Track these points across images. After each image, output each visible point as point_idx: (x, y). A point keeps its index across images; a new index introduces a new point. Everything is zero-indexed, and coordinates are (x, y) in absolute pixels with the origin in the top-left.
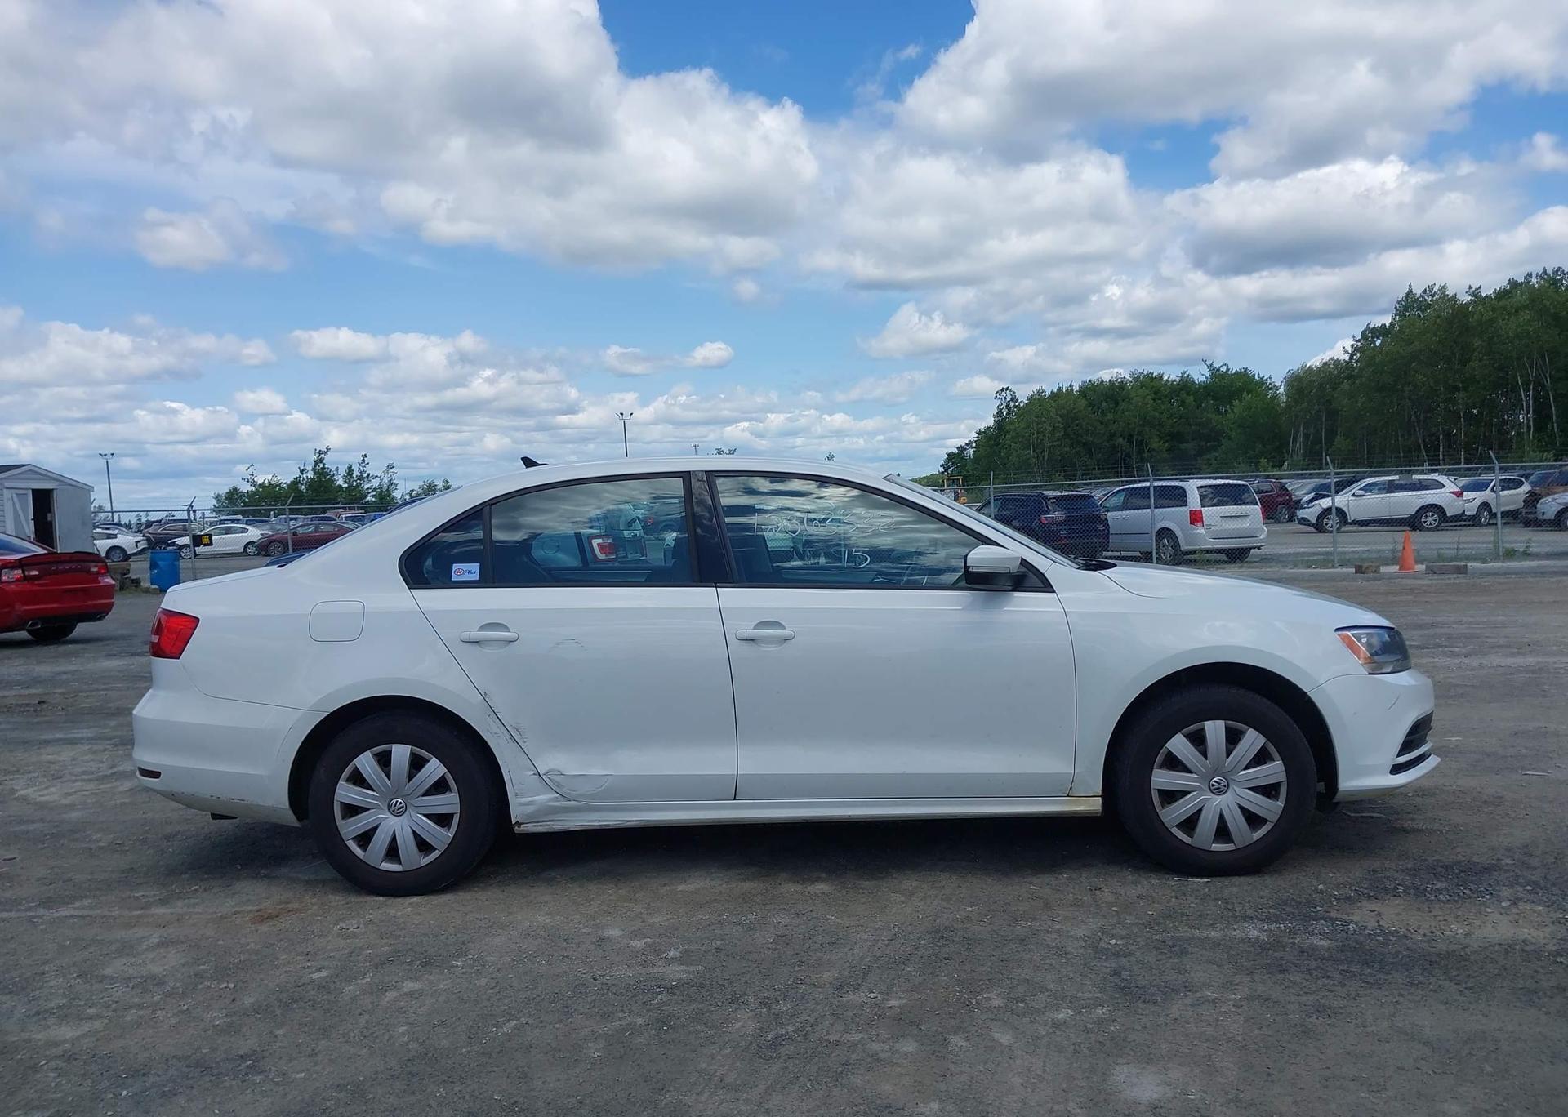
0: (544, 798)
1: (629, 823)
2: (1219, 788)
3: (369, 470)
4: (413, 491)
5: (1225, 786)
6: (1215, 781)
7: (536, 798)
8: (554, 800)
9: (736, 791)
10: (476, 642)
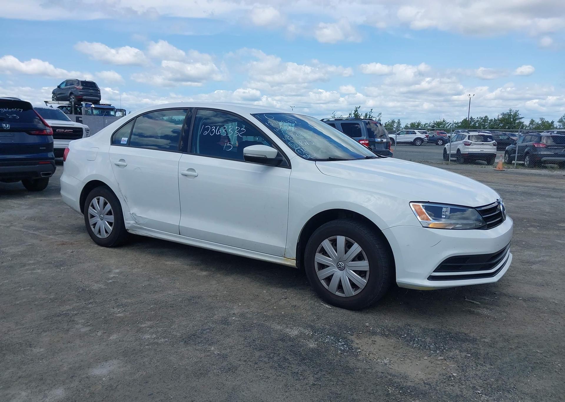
0: (132, 222)
1: (152, 236)
2: (340, 267)
3: (372, 114)
4: (386, 123)
5: (343, 267)
6: (339, 264)
7: (131, 222)
8: (135, 223)
9: (179, 232)
10: (118, 165)
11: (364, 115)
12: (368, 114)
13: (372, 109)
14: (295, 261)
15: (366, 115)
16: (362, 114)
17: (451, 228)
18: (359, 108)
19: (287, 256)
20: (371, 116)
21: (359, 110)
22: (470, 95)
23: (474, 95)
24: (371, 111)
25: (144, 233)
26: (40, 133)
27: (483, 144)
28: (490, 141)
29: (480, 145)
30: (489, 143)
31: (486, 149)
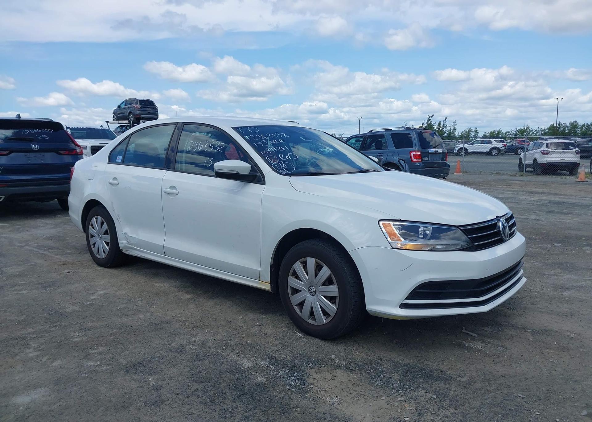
0: (125, 242)
1: (142, 257)
2: (312, 292)
3: (447, 123)
4: (463, 132)
8: (127, 243)
9: (165, 252)
10: (112, 184)
11: (437, 124)
12: (442, 123)
13: (446, 118)
14: (270, 284)
15: (440, 124)
16: (435, 124)
17: (427, 249)
18: (432, 117)
19: (262, 279)
20: (445, 126)
21: (432, 119)
22: (557, 98)
23: (562, 98)
24: (446, 119)
25: (136, 253)
26: (70, 153)
27: (563, 152)
28: (572, 149)
29: (560, 153)
30: (570, 150)
31: (567, 157)
